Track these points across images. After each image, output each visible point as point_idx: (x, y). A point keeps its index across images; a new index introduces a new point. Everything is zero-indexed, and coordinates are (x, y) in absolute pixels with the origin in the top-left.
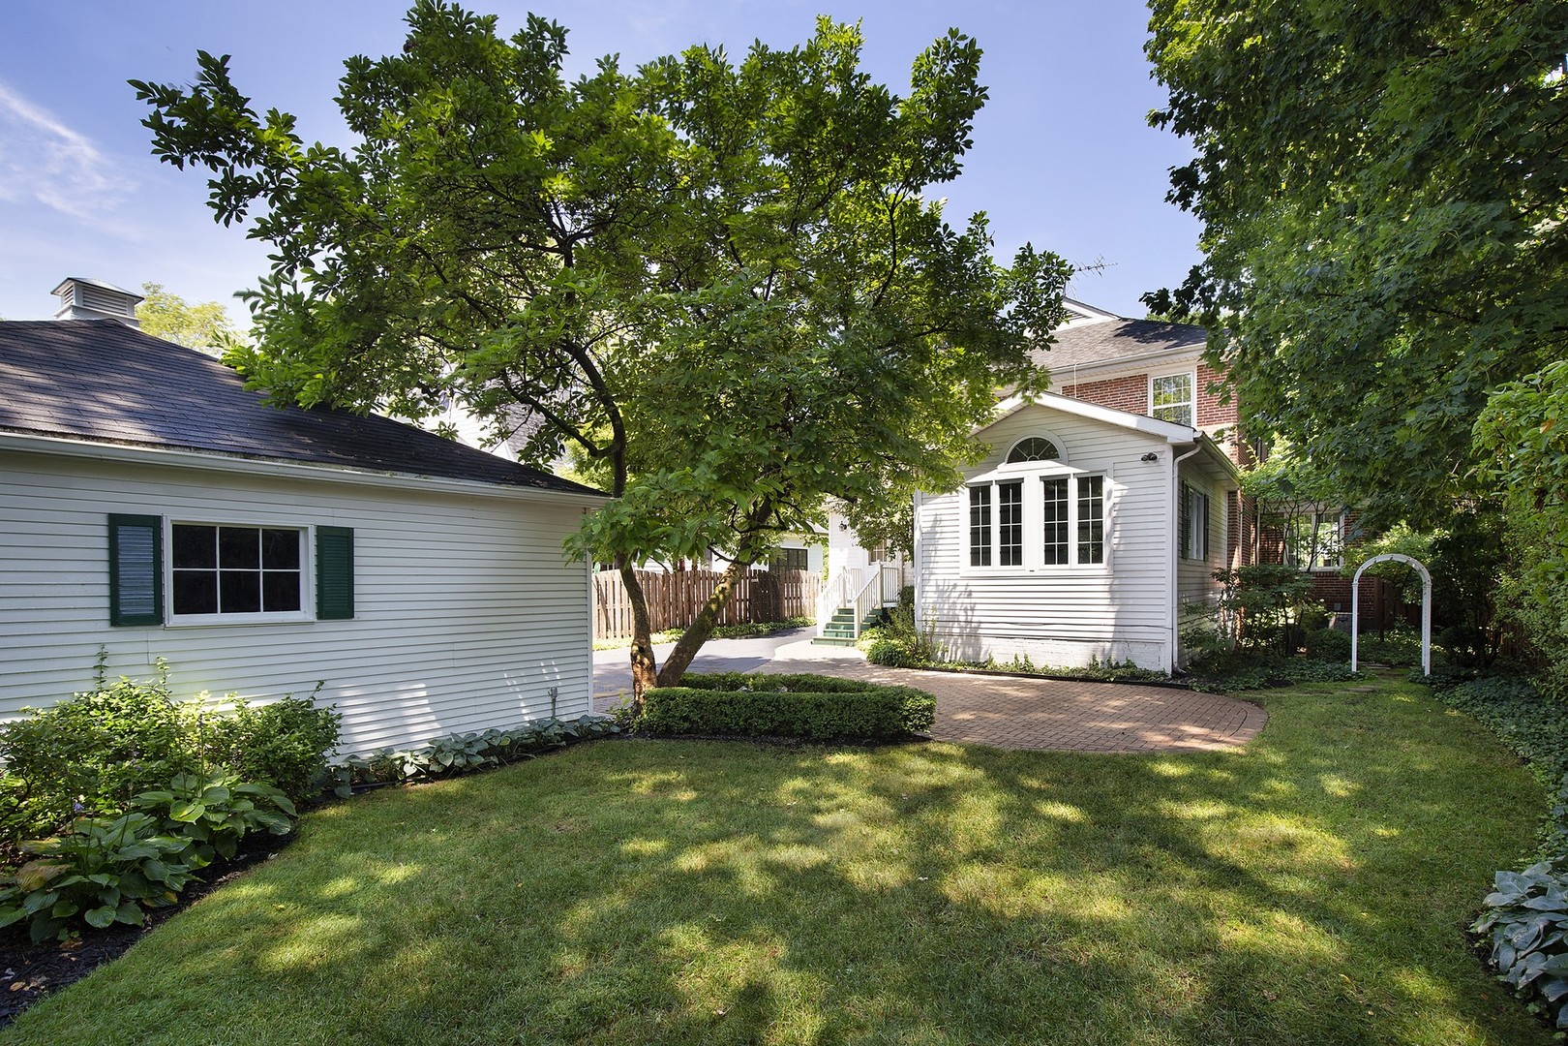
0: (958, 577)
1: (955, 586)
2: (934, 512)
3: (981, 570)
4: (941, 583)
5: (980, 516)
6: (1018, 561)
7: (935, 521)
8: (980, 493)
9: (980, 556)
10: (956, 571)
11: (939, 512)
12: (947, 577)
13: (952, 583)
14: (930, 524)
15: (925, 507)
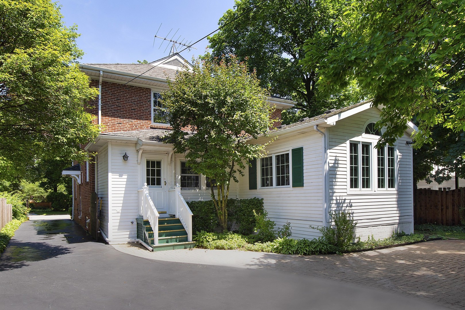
0: (345, 194)
1: (345, 200)
2: (335, 155)
3: (354, 191)
4: (338, 198)
5: (354, 160)
6: (368, 186)
7: (336, 160)
8: (354, 146)
9: (354, 184)
10: (345, 191)
11: (338, 155)
12: (341, 194)
13: (344, 198)
14: (333, 162)
15: (331, 151)
